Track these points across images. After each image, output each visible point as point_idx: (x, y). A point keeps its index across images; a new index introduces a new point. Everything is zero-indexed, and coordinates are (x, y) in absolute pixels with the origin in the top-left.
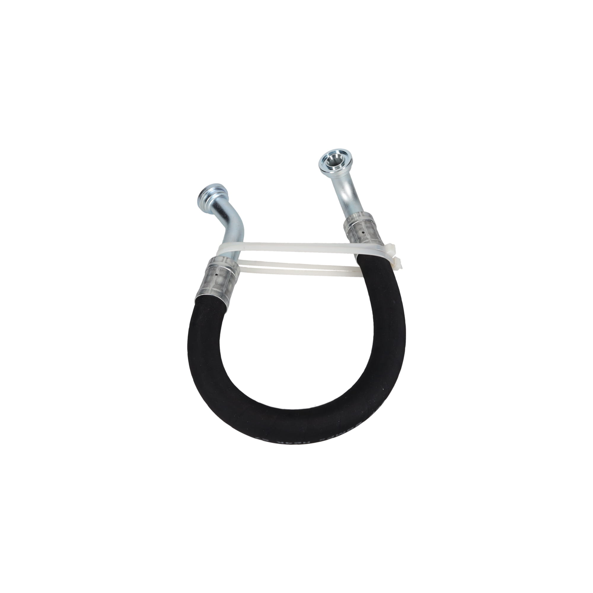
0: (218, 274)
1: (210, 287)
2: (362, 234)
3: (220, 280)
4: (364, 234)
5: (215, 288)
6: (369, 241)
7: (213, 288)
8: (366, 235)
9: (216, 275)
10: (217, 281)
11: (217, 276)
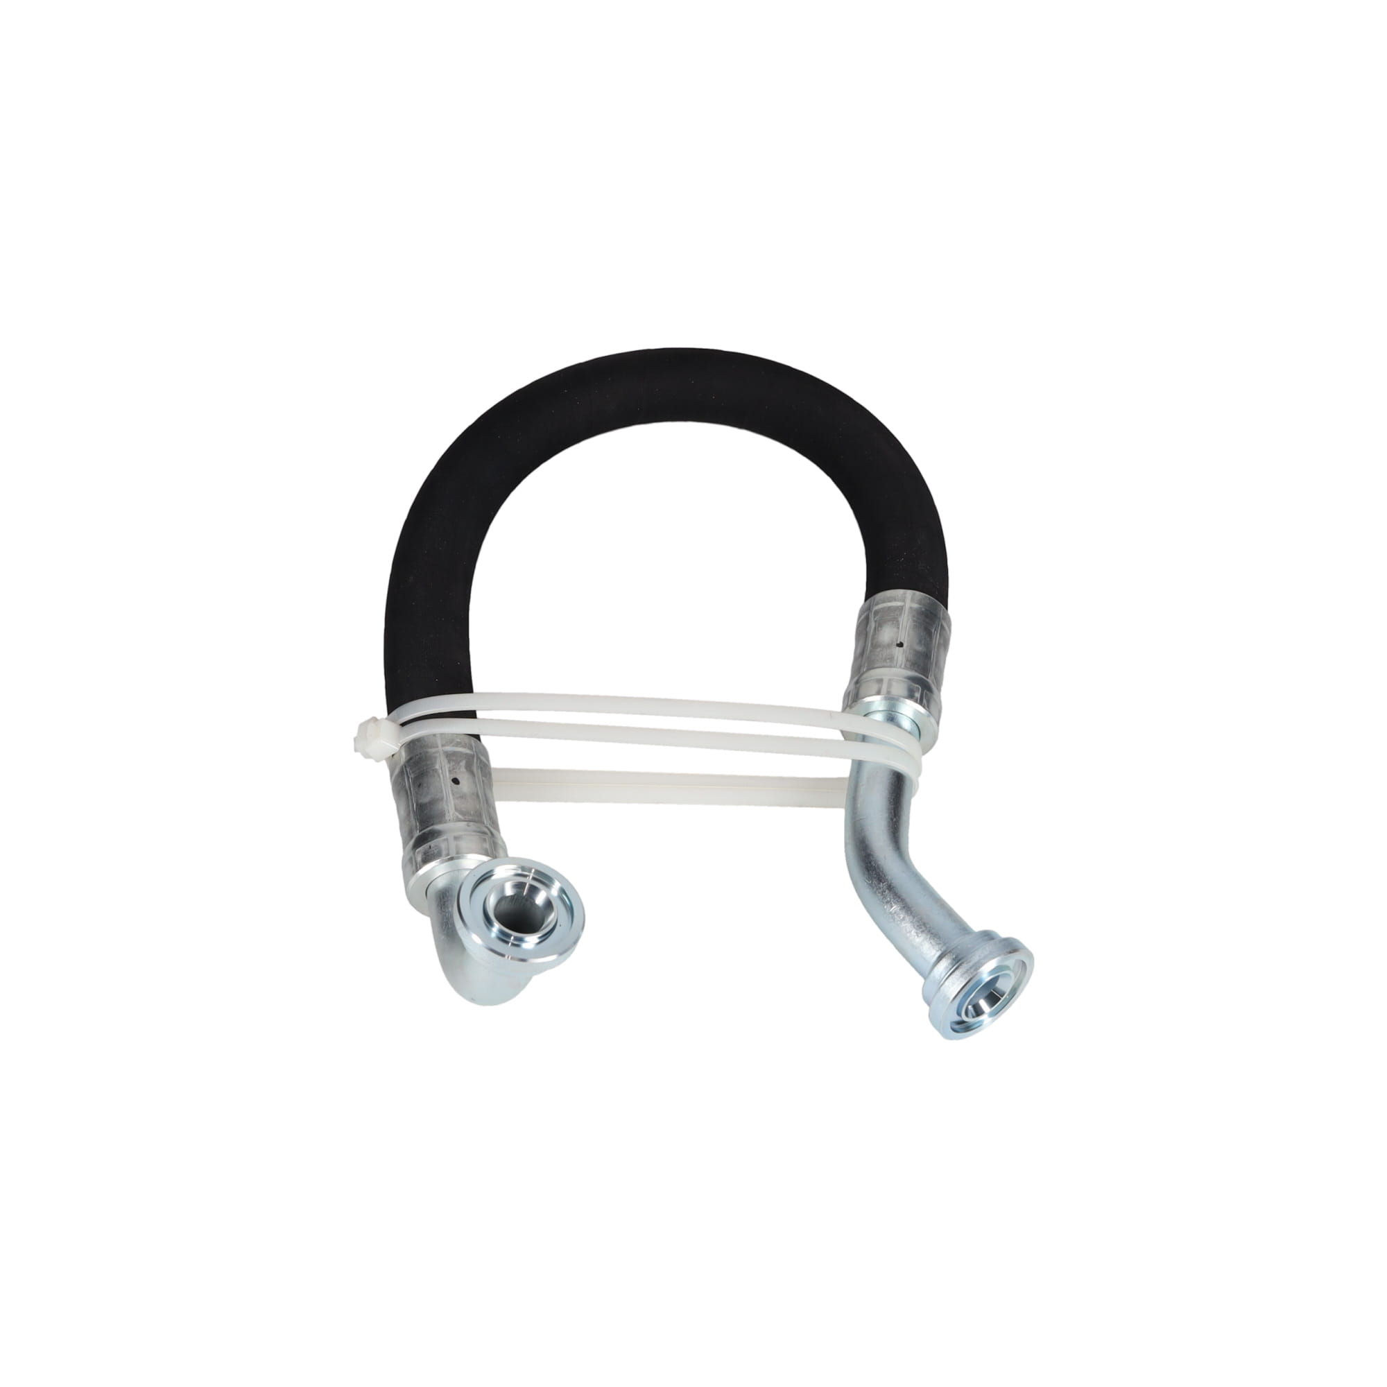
0: (898, 648)
1: (911, 608)
2: (459, 779)
3: (887, 634)
4: (455, 776)
5: (898, 607)
6: (443, 746)
7: (902, 607)
8: (450, 771)
9: (901, 645)
10: (895, 630)
11: (899, 642)
